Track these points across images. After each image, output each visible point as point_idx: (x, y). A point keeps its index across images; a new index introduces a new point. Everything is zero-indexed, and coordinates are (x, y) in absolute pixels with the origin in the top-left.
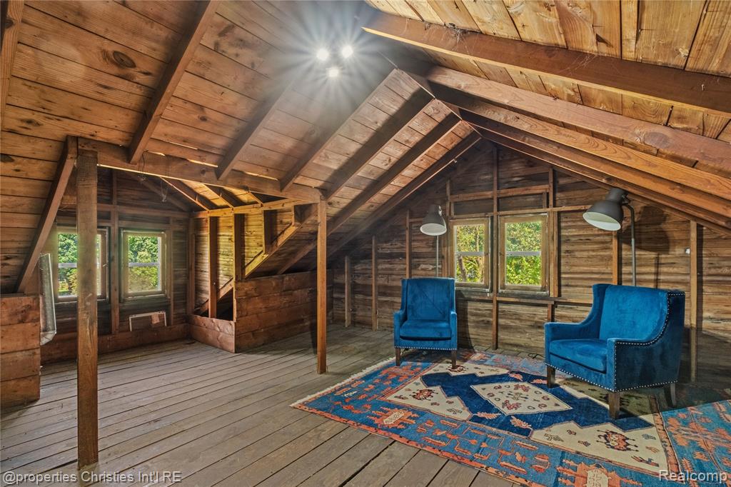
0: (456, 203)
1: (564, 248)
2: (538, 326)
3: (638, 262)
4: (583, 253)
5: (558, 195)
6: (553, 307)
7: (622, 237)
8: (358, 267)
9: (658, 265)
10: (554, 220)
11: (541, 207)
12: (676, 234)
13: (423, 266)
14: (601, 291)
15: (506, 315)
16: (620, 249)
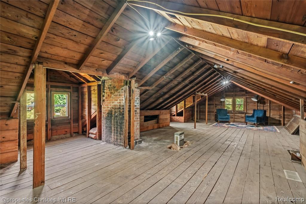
0: (226, 95)
1: (247, 103)
2: (242, 118)
3: (260, 106)
4: (251, 104)
5: (246, 94)
6: (246, 114)
7: (258, 102)
8: (201, 107)
9: (263, 106)
10: (245, 99)
11: (243, 96)
12: (267, 102)
13: (218, 107)
14: (254, 110)
15: (236, 116)
16: (257, 104)
